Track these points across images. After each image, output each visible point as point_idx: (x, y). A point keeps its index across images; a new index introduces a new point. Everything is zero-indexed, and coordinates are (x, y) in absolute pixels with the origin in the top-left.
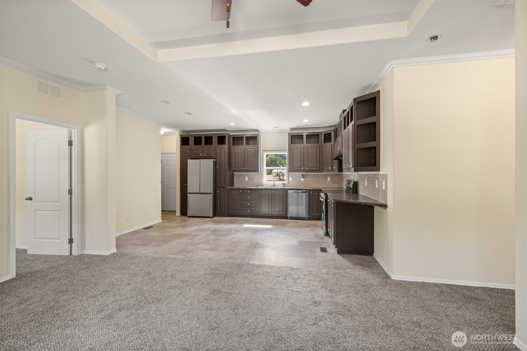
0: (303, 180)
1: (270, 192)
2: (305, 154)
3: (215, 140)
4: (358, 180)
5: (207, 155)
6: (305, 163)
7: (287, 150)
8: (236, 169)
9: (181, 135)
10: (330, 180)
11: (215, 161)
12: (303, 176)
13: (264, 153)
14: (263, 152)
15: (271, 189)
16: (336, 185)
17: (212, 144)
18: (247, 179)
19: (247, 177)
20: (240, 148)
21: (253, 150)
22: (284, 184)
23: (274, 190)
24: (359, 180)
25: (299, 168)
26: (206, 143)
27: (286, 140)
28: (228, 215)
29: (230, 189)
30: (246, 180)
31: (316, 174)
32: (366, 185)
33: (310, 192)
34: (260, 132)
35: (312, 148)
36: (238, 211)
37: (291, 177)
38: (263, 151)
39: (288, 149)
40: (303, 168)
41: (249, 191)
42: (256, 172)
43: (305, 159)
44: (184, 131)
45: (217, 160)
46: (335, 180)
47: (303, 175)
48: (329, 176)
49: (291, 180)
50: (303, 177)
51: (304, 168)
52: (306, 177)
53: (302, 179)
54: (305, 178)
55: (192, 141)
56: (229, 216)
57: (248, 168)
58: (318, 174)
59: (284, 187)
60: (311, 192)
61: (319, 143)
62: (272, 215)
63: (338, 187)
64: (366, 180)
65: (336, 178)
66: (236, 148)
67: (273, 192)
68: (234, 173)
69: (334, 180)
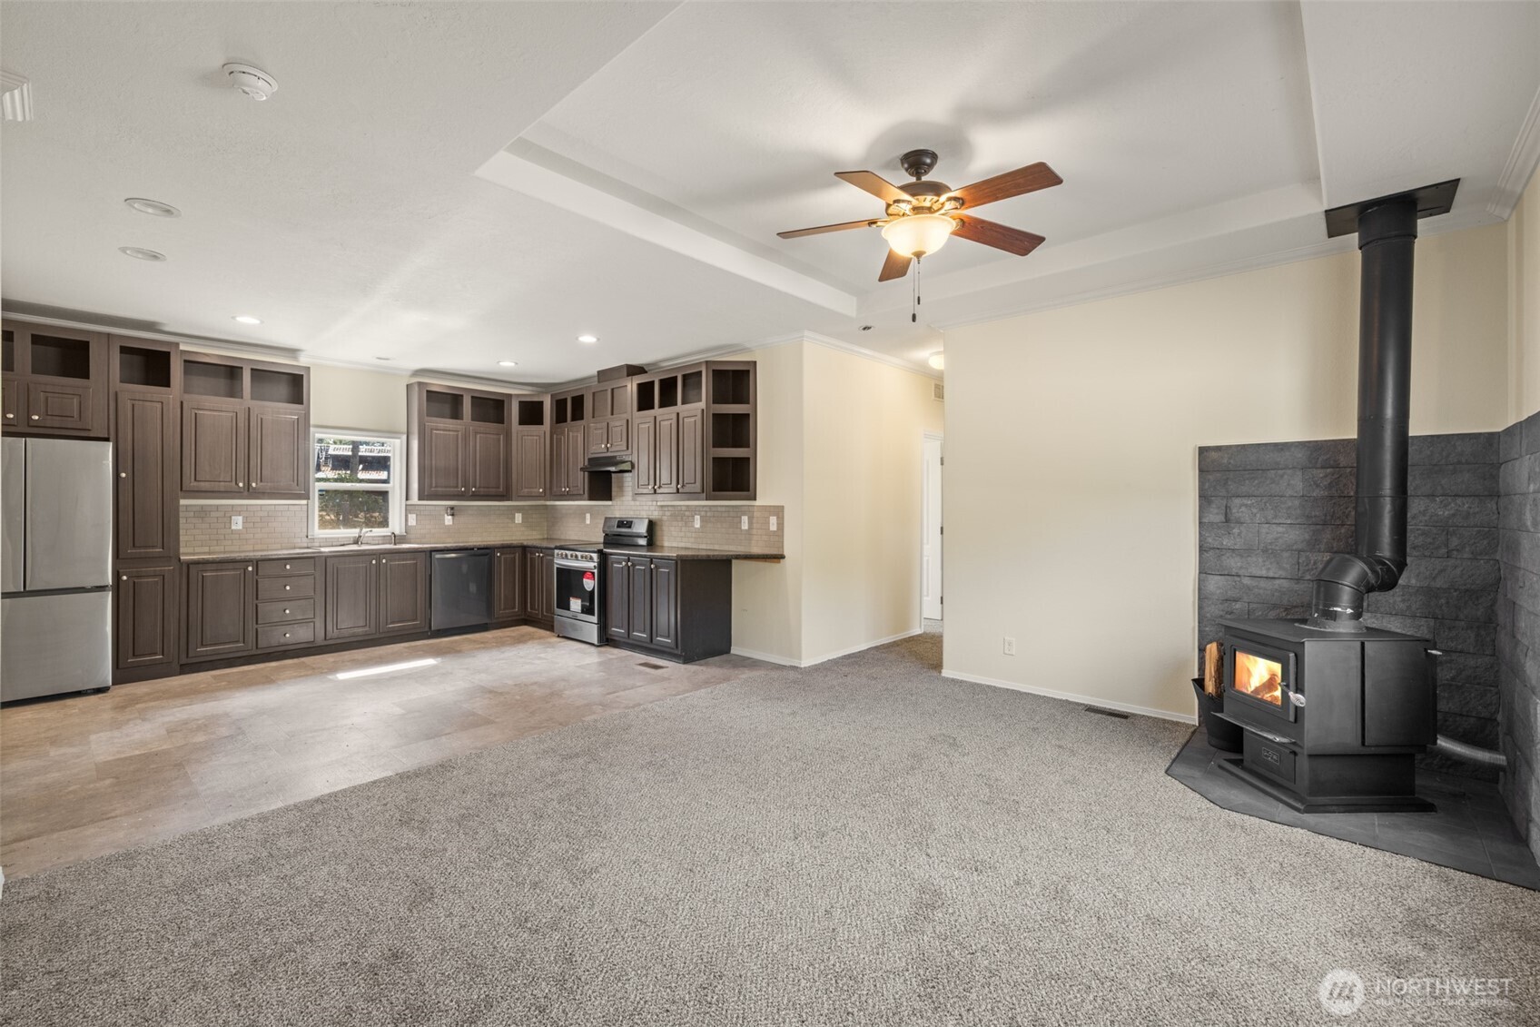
0: (451, 523)
2: (468, 451)
3: (106, 361)
4: (654, 517)
5: (55, 422)
6: (469, 475)
8: (202, 484)
10: (520, 522)
11: (115, 450)
12: (453, 511)
16: (535, 533)
17: (87, 377)
18: (238, 523)
19: (240, 518)
20: (223, 406)
22: (395, 536)
23: (387, 556)
25: (450, 487)
29: (195, 562)
30: (234, 527)
35: (488, 436)
36: (239, 642)
37: (414, 515)
40: (463, 489)
41: (288, 567)
43: (469, 462)
46: (533, 520)
47: (452, 508)
48: (518, 509)
49: (414, 523)
50: (453, 515)
51: (465, 490)
52: (461, 512)
53: (448, 520)
54: (458, 517)
57: (263, 482)
59: (395, 544)
61: (504, 424)
62: (377, 636)
63: (539, 537)
66: (206, 405)
68: (183, 501)
69: (530, 520)
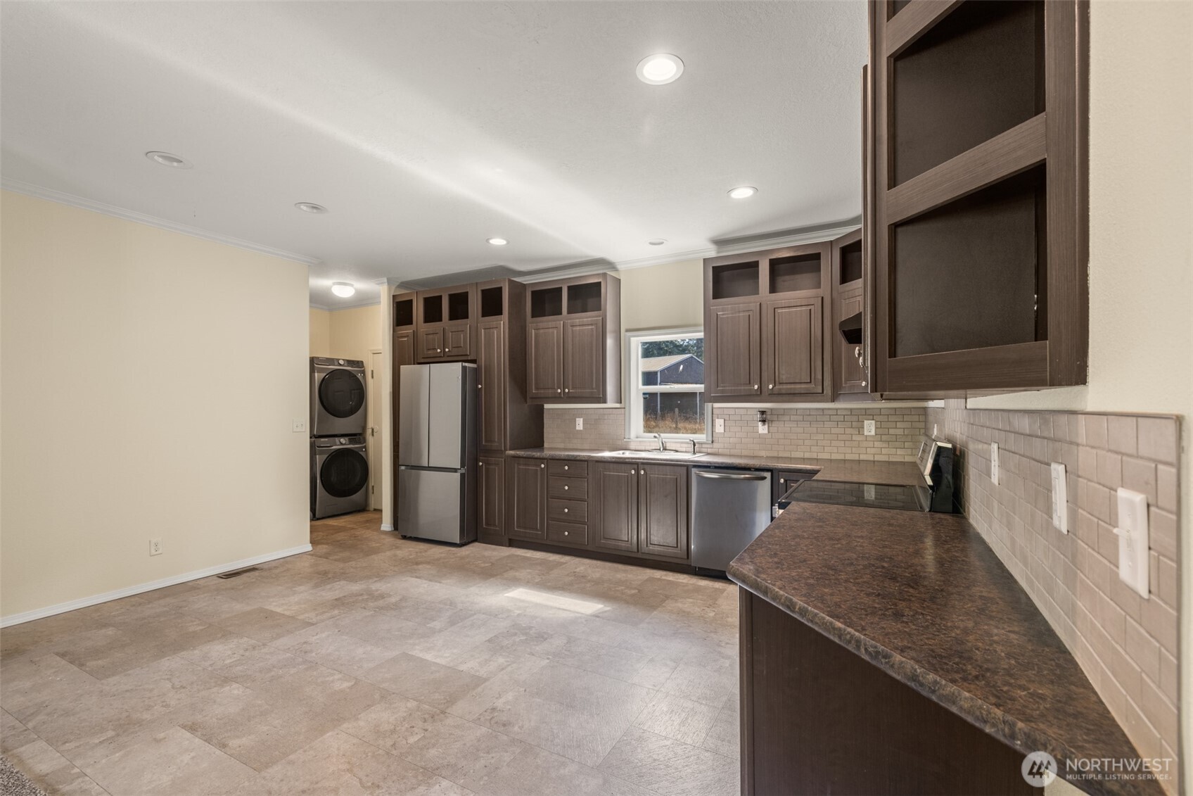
0: (766, 432)
1: (633, 472)
2: (764, 336)
3: (475, 304)
4: (964, 438)
5: (455, 352)
6: (764, 367)
7: (700, 325)
8: (540, 391)
9: (394, 297)
10: (873, 433)
11: (476, 368)
12: (764, 417)
13: (632, 339)
14: (629, 334)
15: (637, 464)
16: (899, 452)
17: (467, 318)
18: (580, 425)
19: (582, 419)
20: (551, 324)
21: (590, 327)
22: (694, 445)
23: (646, 466)
24: (967, 443)
25: (742, 384)
26: (454, 316)
27: (696, 284)
28: (510, 540)
29: (514, 457)
30: (578, 428)
31: (817, 409)
32: (995, 480)
33: (779, 481)
34: (619, 267)
35: (791, 307)
36: (537, 529)
37: (722, 421)
38: (627, 331)
39: (702, 321)
40: (756, 387)
41: (566, 468)
42: (599, 402)
43: (764, 350)
44: (402, 283)
45: (478, 366)
46: (900, 432)
47: (763, 413)
48: (869, 414)
49: (722, 430)
50: (764, 421)
51: (760, 387)
52: (775, 418)
53: (762, 429)
54: (774, 424)
55: (418, 310)
56: (511, 543)
57: (573, 388)
58: (823, 409)
59: (694, 453)
60: (782, 481)
61: (820, 287)
62: (639, 555)
64: (995, 446)
65: (899, 425)
66: (541, 325)
67: (642, 472)
68: (547, 406)
69: (890, 431)
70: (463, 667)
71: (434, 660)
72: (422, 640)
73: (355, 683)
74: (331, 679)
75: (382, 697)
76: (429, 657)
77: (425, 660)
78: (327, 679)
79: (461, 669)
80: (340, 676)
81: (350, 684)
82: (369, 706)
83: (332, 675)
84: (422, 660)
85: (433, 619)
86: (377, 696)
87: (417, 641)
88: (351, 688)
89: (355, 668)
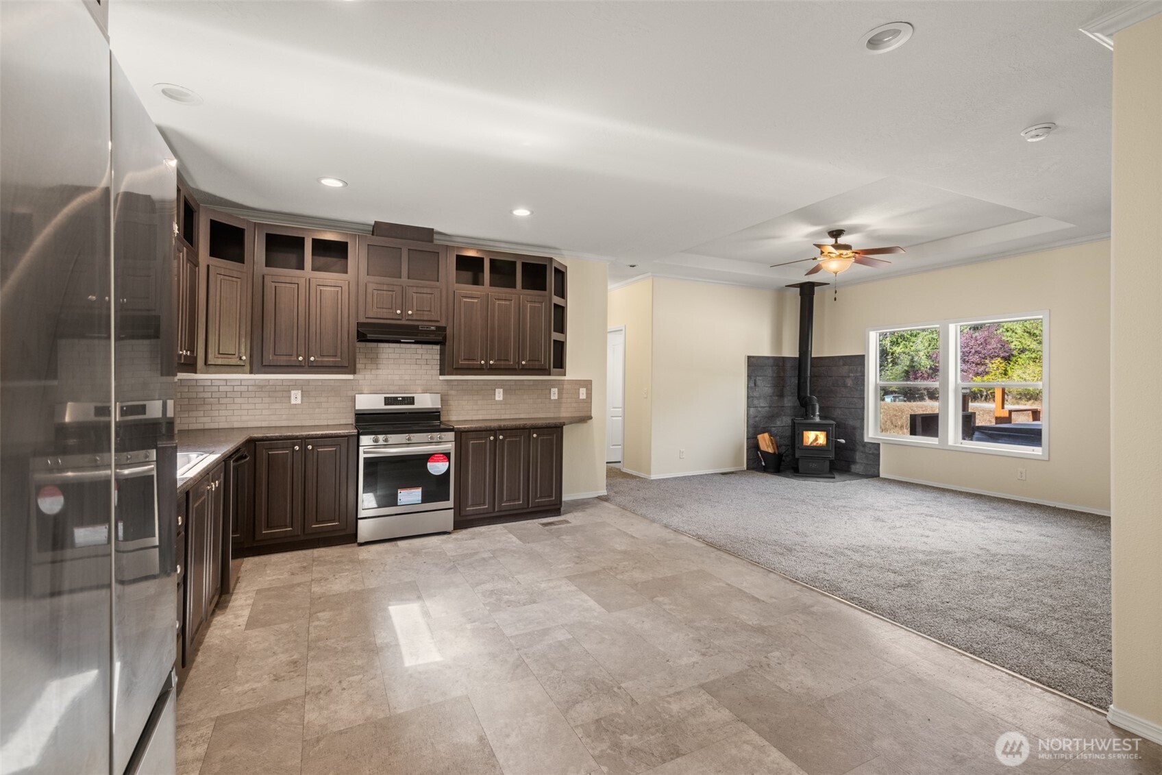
70: (573, 588)
71: (589, 598)
72: (587, 621)
73: (653, 598)
74: (671, 607)
75: (636, 585)
76: (592, 603)
77: (596, 601)
78: (674, 607)
79: (576, 588)
80: (664, 607)
81: (655, 599)
82: (645, 582)
83: (671, 609)
84: (598, 602)
85: (561, 644)
86: (639, 586)
87: (592, 620)
88: (656, 596)
89: (652, 610)
